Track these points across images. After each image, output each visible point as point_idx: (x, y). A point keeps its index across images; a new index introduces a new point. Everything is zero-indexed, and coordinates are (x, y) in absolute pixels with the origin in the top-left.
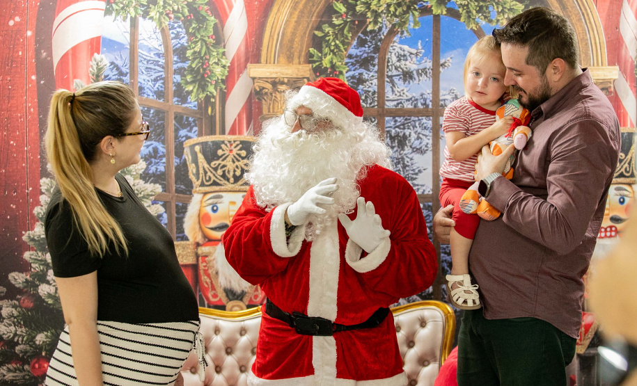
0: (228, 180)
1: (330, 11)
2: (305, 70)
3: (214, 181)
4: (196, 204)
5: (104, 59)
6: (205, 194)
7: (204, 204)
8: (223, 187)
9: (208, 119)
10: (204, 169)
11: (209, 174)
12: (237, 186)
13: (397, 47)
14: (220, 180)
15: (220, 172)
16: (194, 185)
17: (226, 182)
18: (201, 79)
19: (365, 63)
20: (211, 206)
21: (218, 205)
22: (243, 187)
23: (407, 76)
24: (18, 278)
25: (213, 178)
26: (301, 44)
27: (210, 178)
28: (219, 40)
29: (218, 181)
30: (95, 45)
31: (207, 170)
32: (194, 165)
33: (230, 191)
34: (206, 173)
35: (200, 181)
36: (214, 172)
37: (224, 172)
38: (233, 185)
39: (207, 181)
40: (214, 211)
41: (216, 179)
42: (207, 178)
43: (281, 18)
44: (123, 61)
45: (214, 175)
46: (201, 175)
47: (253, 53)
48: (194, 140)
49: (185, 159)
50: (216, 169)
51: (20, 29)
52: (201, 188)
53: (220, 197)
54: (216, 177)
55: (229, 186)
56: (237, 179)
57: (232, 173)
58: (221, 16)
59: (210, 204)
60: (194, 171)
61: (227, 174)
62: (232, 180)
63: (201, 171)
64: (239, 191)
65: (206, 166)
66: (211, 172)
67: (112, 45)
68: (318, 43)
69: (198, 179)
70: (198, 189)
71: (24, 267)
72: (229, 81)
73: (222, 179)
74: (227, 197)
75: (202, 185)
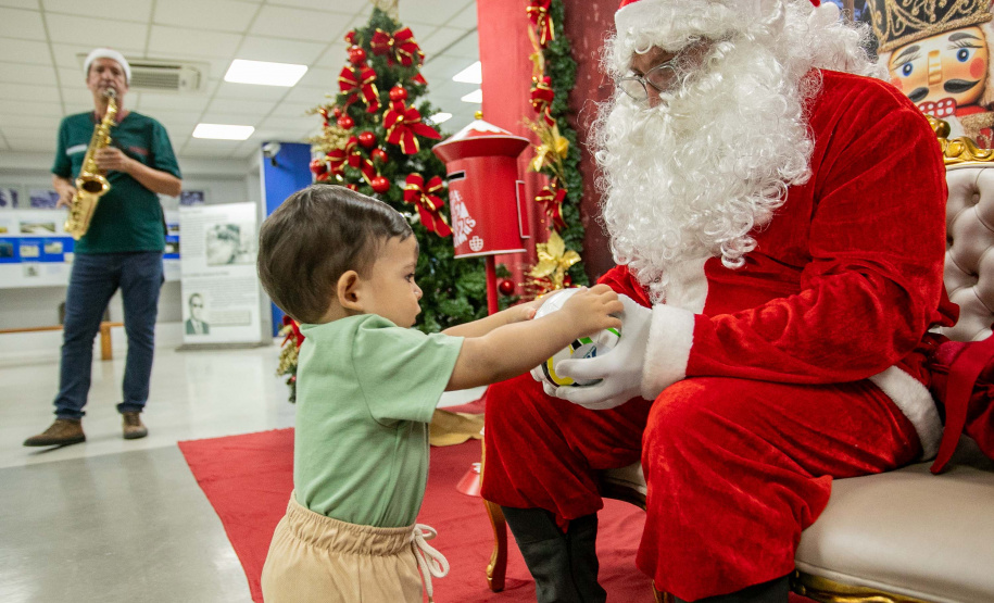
0: (927, 19)
3: (907, 27)
6: (894, 50)
7: (893, 66)
8: (920, 33)
10: (893, 14)
11: (900, 18)
12: (941, 25)
14: (916, 23)
15: (915, 11)
16: (880, 42)
17: (925, 24)
20: (902, 67)
21: (912, 62)
22: (951, 23)
25: (906, 23)
27: (901, 24)
29: (913, 26)
31: (897, 13)
32: (879, 13)
33: (931, 36)
34: (895, 18)
35: (887, 33)
36: (906, 14)
37: (921, 9)
38: (935, 25)
39: (897, 30)
40: (906, 73)
41: (910, 24)
42: (897, 26)
45: (907, 18)
46: (889, 25)
49: (868, 9)
50: (909, 9)
52: (888, 44)
53: (915, 49)
54: (910, 21)
55: (929, 28)
56: (940, 13)
57: (933, 8)
59: (902, 64)
60: (880, 22)
61: (926, 10)
62: (933, 17)
63: (889, 18)
64: (944, 32)
65: (896, 7)
66: (903, 15)
69: (884, 32)
70: (884, 47)
73: (918, 21)
74: (926, 46)
75: (891, 38)
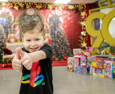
1: (21, 18)
2: (19, 23)
4: (9, 35)
9: (10, 27)
14: (11, 33)
18: (9, 24)
28: (11, 20)
43: (17, 18)
44: (2, 22)
47: (14, 22)
48: (9, 29)
67: (1, 20)
68: (20, 21)
72: (12, 23)
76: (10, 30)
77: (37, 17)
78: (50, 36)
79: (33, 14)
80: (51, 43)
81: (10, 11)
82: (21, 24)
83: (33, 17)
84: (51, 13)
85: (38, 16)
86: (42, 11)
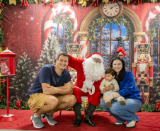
1: (92, 22)
2: (87, 33)
5: (53, 30)
6: (70, 53)
9: (70, 41)
13: (104, 29)
17: (73, 52)
18: (69, 34)
19: (98, 31)
23: (105, 34)
24: (36, 68)
26: (87, 28)
28: (73, 27)
30: (52, 28)
34: (70, 50)
43: (84, 23)
44: (56, 31)
47: (79, 29)
48: (68, 44)
49: (66, 48)
51: (39, 25)
53: (72, 54)
58: (73, 23)
64: (75, 53)
67: (54, 28)
68: (90, 28)
69: (68, 51)
71: (38, 66)
72: (74, 34)
76: (71, 47)
77: (124, 20)
78: (150, 59)
79: (116, 13)
80: (153, 73)
81: (70, 11)
82: (91, 34)
83: (115, 20)
84: (153, 10)
85: (125, 17)
86: (134, 7)
